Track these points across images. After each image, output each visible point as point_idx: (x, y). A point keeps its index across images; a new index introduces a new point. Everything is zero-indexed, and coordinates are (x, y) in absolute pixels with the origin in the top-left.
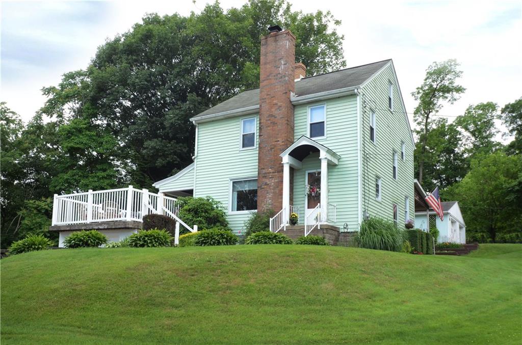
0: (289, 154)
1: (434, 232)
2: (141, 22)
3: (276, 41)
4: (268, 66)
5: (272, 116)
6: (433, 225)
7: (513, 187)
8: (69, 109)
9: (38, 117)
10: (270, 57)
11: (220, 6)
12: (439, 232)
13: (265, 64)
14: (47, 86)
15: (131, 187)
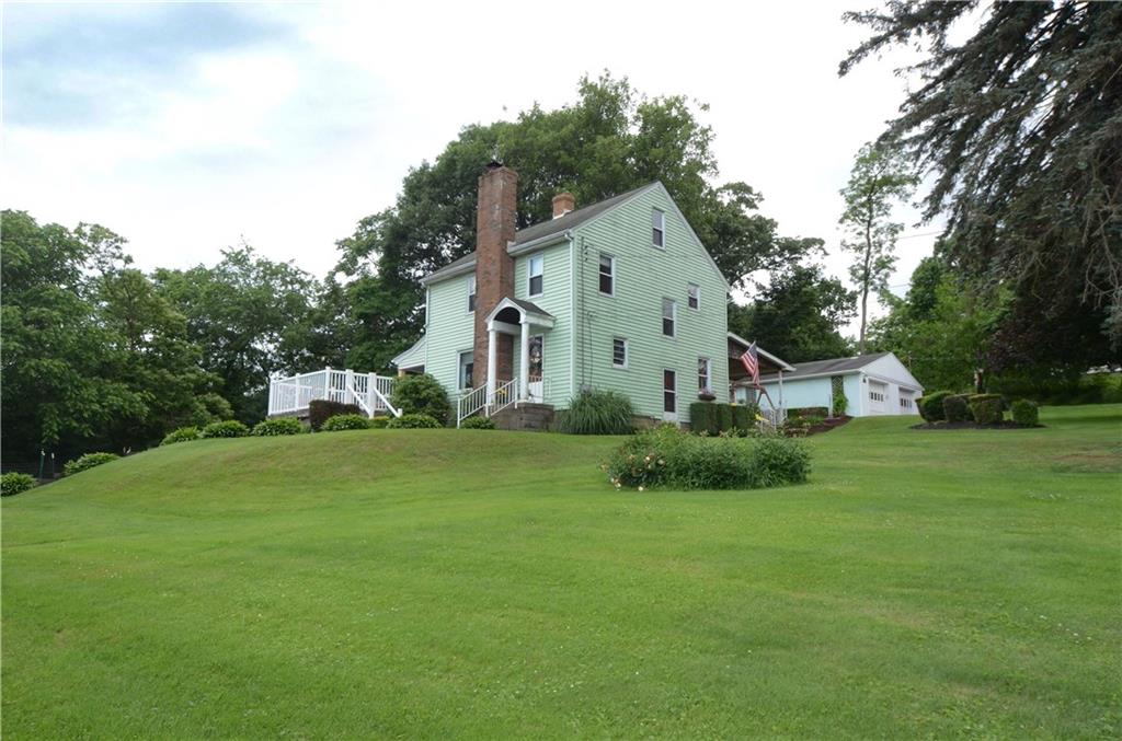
0: (495, 319)
1: (840, 402)
2: (458, 140)
3: (492, 181)
4: (484, 212)
5: (487, 273)
6: (838, 391)
7: (991, 324)
8: (372, 263)
9: (330, 279)
10: (487, 201)
11: (540, 108)
12: (847, 400)
13: (482, 209)
14: (341, 239)
15: (328, 368)
